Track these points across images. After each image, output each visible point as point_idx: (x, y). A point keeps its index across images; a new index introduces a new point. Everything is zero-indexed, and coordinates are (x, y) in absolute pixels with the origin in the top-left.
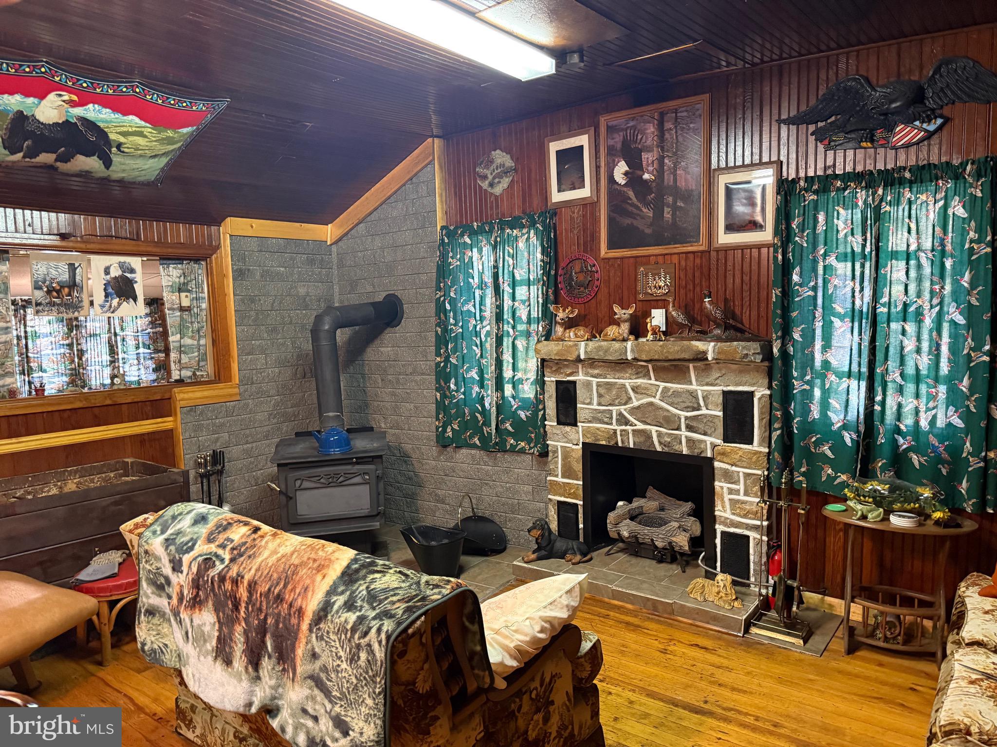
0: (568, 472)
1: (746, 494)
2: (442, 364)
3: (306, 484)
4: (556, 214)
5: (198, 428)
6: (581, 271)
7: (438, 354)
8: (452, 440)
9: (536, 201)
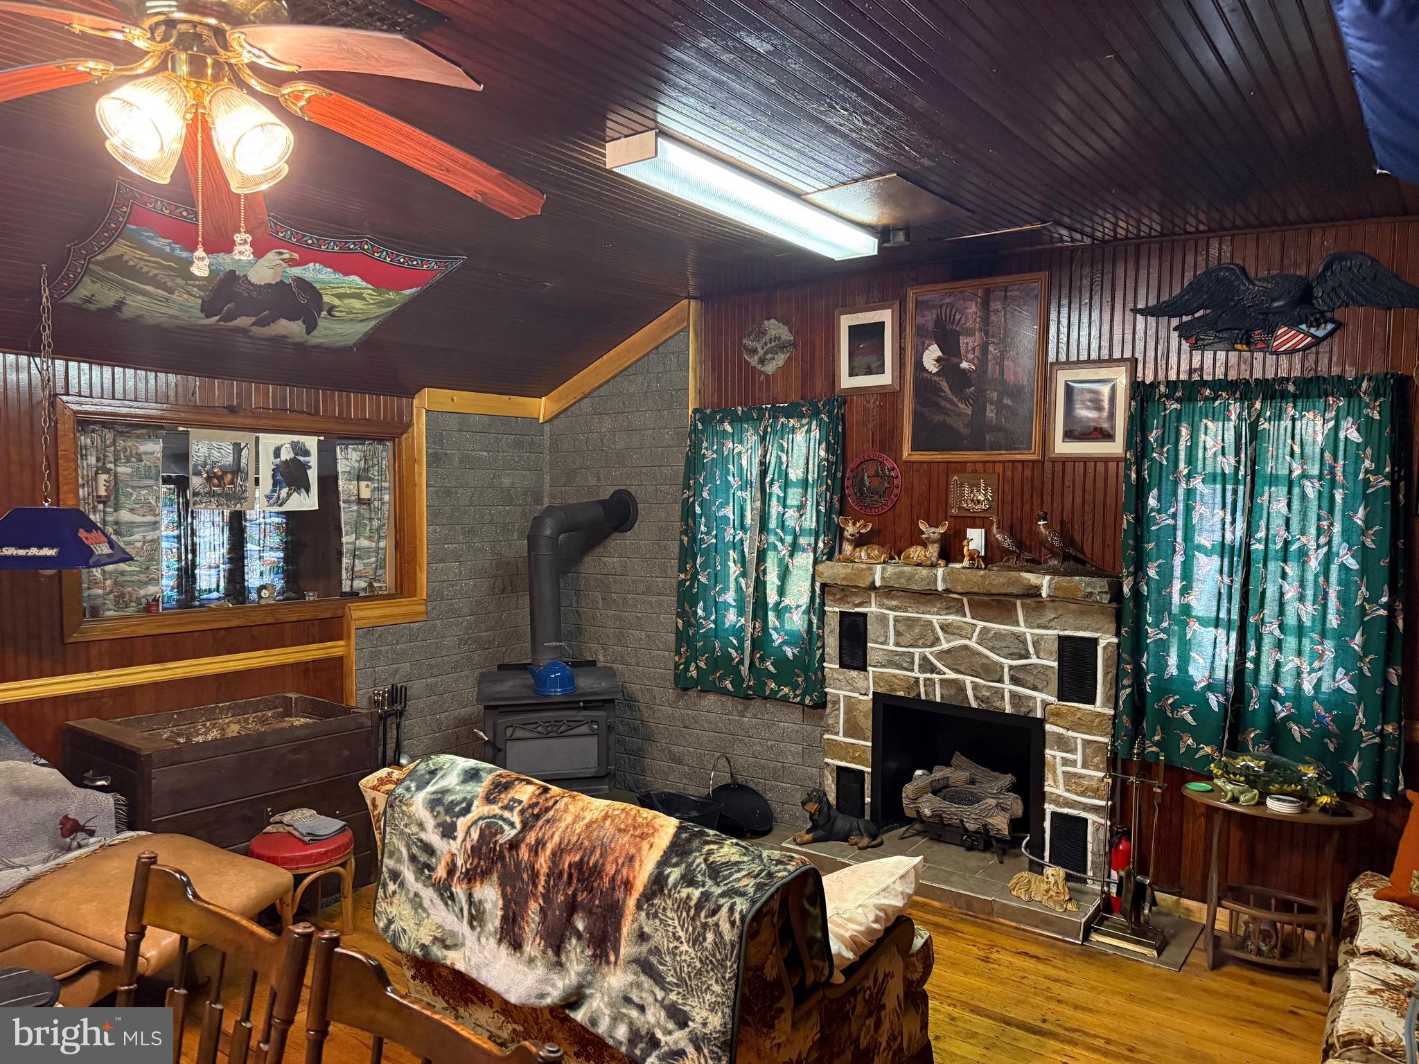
0: (852, 730)
1: (1084, 766)
2: (688, 583)
3: (520, 733)
4: (845, 402)
5: (375, 656)
6: (877, 475)
7: (682, 569)
8: (697, 682)
9: (820, 385)
